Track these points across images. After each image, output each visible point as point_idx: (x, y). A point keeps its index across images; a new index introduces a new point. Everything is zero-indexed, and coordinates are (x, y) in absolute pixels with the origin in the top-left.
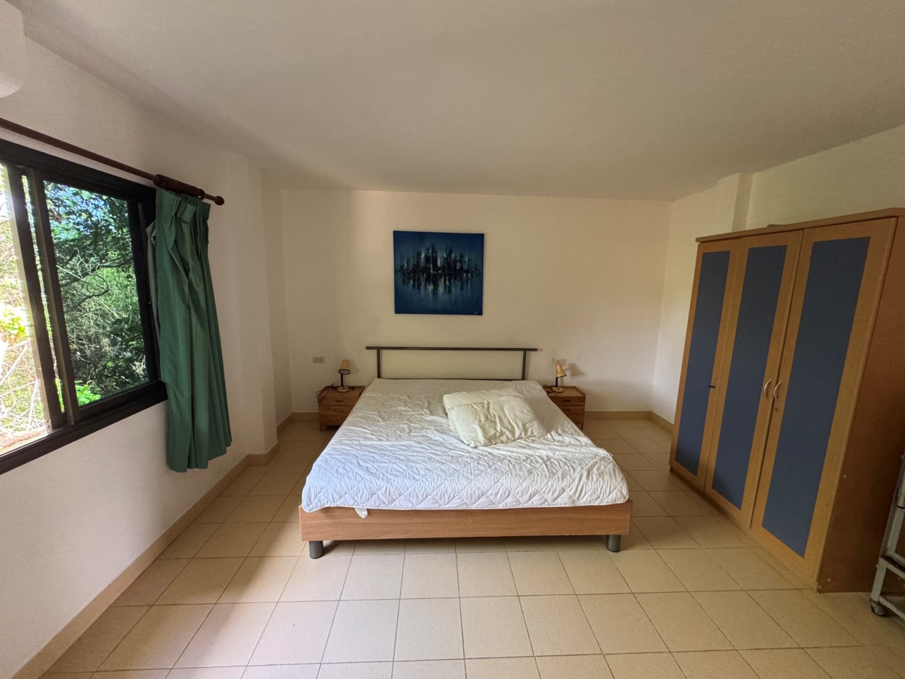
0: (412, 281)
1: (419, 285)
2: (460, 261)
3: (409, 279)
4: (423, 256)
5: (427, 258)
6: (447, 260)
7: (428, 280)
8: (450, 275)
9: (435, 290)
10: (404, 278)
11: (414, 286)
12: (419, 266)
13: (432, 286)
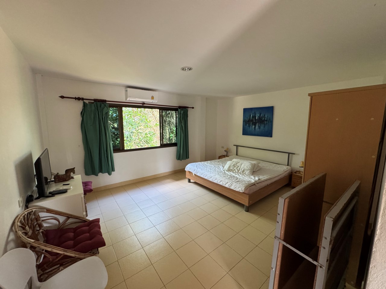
0: (248, 125)
1: (250, 125)
2: (264, 117)
3: (247, 124)
4: (252, 116)
5: (253, 117)
6: (259, 117)
7: (253, 124)
8: (260, 122)
9: (255, 127)
10: (245, 124)
11: (248, 126)
12: (250, 119)
13: (254, 126)
